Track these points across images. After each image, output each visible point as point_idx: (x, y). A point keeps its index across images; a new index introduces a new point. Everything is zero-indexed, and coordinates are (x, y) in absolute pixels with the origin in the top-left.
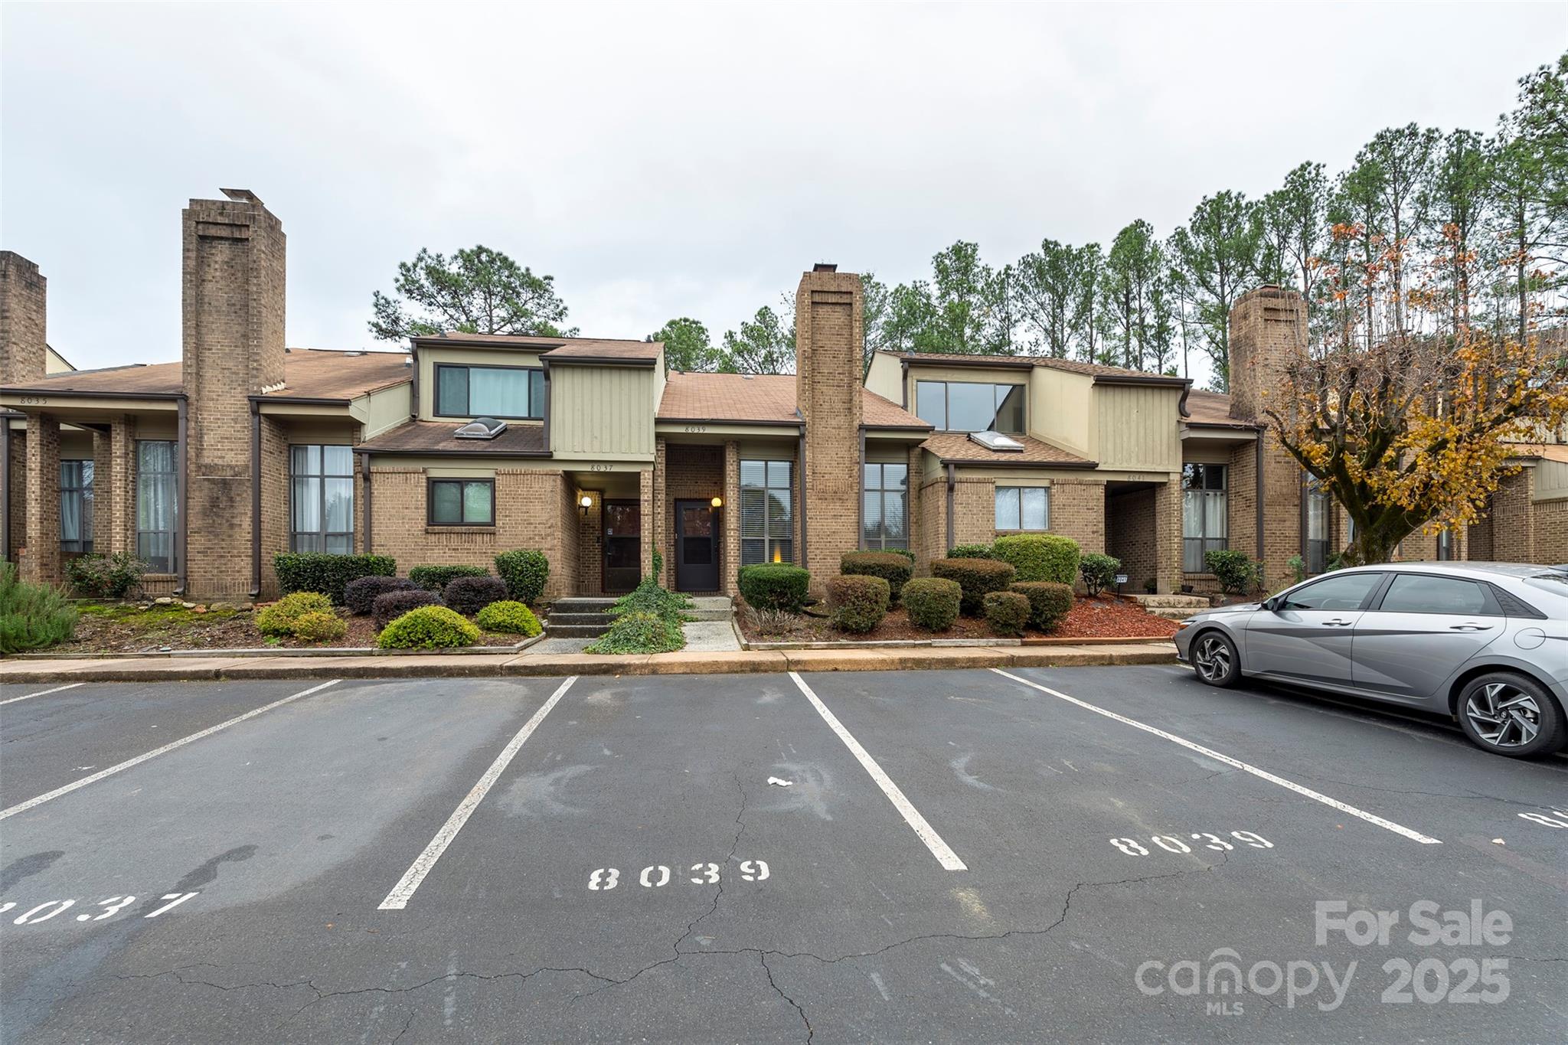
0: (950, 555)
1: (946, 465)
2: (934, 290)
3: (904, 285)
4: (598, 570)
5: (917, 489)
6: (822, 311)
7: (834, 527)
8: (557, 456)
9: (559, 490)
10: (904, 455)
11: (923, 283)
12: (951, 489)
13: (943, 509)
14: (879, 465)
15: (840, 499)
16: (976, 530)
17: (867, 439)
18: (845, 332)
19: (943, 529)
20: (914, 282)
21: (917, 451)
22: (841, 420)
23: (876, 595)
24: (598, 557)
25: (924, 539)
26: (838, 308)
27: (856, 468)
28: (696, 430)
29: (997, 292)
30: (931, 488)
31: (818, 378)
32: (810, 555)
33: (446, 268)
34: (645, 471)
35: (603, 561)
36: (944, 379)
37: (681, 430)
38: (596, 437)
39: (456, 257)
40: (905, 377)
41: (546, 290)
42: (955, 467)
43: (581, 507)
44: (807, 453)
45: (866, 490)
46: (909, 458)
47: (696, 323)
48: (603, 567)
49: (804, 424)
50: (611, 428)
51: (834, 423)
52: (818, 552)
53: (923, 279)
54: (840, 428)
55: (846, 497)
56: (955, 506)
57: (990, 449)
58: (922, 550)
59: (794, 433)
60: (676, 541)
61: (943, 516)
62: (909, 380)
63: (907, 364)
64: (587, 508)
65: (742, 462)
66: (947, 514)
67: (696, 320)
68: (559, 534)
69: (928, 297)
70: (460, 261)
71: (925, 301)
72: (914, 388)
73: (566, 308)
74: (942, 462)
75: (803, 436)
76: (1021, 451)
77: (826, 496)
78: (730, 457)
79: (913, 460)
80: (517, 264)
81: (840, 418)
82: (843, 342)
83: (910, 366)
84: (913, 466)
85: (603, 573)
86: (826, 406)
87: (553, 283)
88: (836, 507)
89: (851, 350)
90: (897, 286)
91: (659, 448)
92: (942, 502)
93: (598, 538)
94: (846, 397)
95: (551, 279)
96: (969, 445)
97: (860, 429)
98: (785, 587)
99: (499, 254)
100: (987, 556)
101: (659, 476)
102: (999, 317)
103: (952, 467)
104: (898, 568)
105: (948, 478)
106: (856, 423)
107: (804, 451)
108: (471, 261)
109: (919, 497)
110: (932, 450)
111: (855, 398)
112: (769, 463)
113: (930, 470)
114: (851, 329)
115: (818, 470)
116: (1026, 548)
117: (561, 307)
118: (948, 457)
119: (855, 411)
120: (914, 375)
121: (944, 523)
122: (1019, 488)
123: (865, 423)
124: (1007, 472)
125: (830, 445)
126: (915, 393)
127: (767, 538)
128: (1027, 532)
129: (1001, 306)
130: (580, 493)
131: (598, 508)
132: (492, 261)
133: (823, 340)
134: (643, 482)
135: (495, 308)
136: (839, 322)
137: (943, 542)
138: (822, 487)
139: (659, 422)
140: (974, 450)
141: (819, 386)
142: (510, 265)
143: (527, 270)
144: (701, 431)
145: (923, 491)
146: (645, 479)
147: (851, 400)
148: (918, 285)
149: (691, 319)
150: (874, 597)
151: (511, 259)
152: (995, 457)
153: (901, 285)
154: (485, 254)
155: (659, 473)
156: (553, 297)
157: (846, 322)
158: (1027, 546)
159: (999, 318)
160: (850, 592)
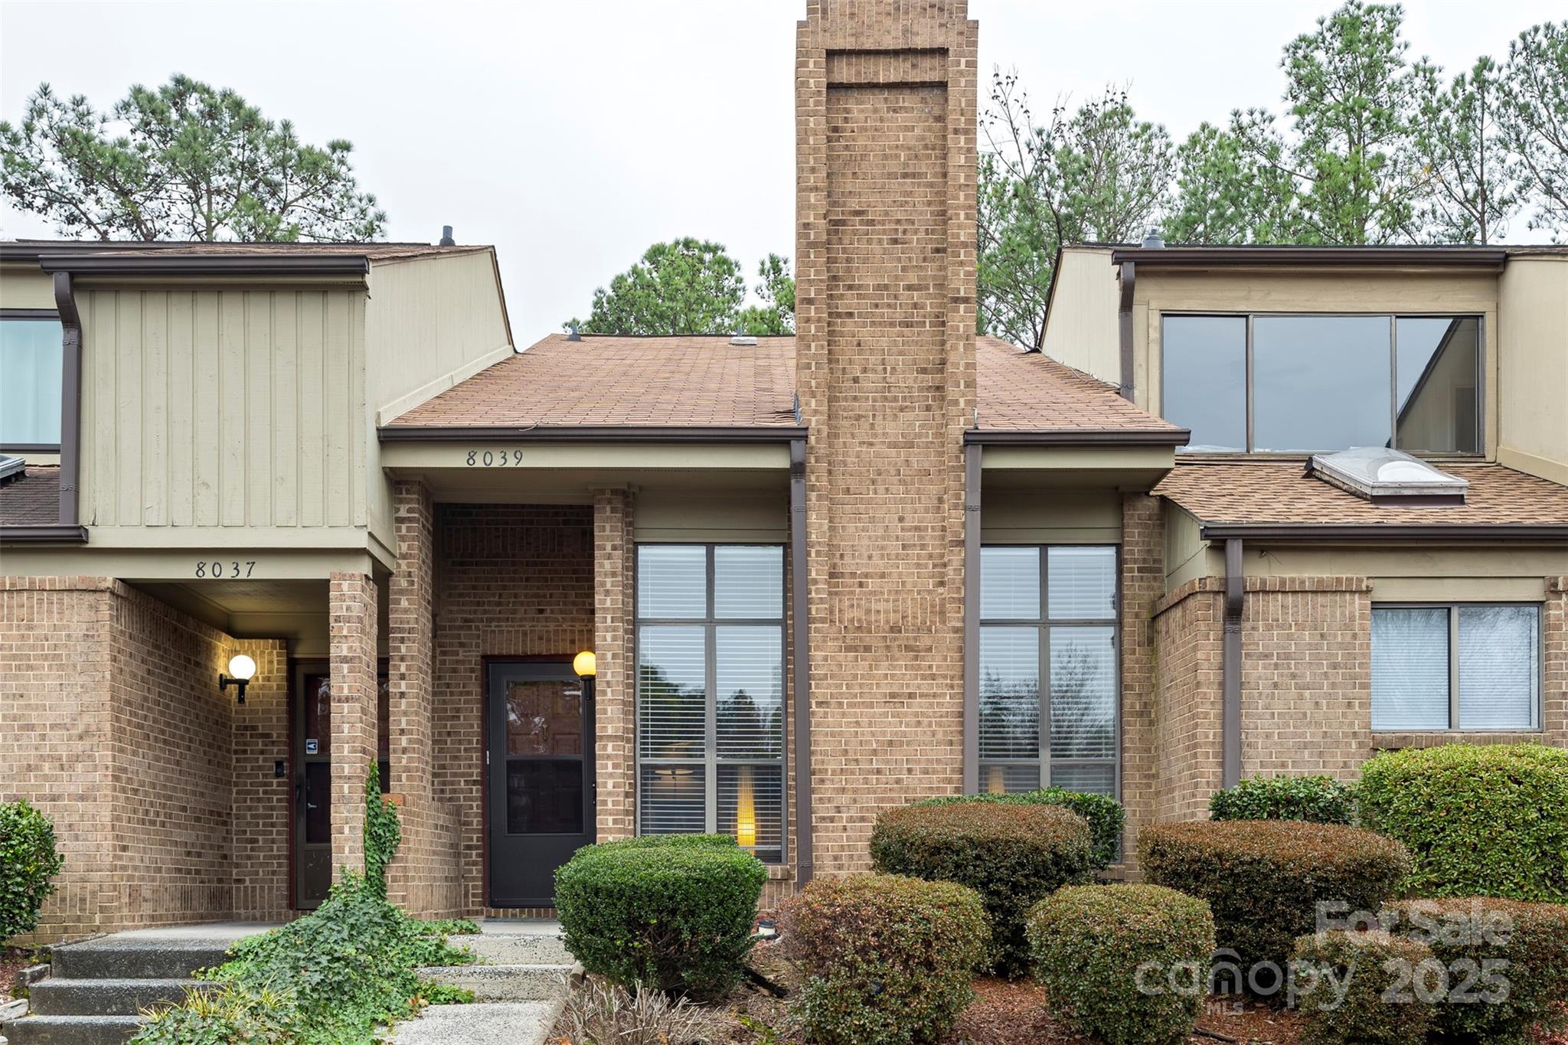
0: (1221, 809)
1: (1218, 541)
2: (1288, 133)
3: (1213, 126)
4: (280, 848)
5: (1145, 615)
6: (861, 109)
7: (891, 726)
8: (99, 538)
9: (105, 633)
10: (1108, 521)
11: (1257, 117)
12: (1234, 612)
13: (1209, 673)
14: (1035, 552)
15: (908, 648)
16: (1310, 734)
17: (986, 472)
18: (928, 168)
19: (1209, 731)
20: (1236, 114)
21: (1146, 507)
22: (914, 420)
23: (928, 944)
24: (280, 816)
25: (1164, 762)
26: (907, 99)
27: (956, 558)
28: (498, 459)
29: (1454, 129)
30: (1177, 613)
31: (849, 302)
32: (821, 810)
33: (95, 132)
34: (343, 577)
35: (291, 825)
36: (1242, 307)
37: (454, 459)
38: (206, 485)
39: (126, 106)
40: (1127, 304)
41: (332, 177)
42: (1246, 549)
43: (225, 682)
44: (813, 517)
45: (985, 623)
46: (1121, 529)
47: (714, 249)
48: (292, 841)
49: (802, 434)
50: (246, 456)
51: (893, 429)
52: (844, 799)
53: (1258, 107)
54: (911, 445)
55: (925, 641)
56: (1247, 664)
57: (1361, 496)
58: (1158, 793)
59: (775, 460)
60: (486, 770)
61: (1212, 692)
62: (1138, 311)
63: (1130, 268)
64: (242, 684)
65: (642, 551)
66: (1222, 685)
67: (712, 242)
68: (104, 755)
69: (1274, 152)
70: (136, 116)
71: (1263, 161)
72: (1154, 335)
73: (381, 218)
74: (1207, 533)
75: (799, 469)
76: (1459, 500)
77: (868, 640)
78: (607, 537)
79: (1134, 534)
80: (264, 116)
81: (909, 415)
82: (921, 195)
83: (1138, 274)
84: (1135, 551)
85: (292, 858)
86: (871, 383)
87: (350, 157)
88: (898, 673)
89: (943, 216)
90: (1196, 129)
91: (403, 513)
92: (1208, 652)
93: (279, 764)
94: (927, 356)
95: (347, 147)
96: (1306, 487)
97: (967, 443)
98: (673, 912)
99: (225, 95)
100: (1333, 814)
101: (402, 592)
102: (1458, 192)
103: (1235, 548)
104: (1037, 850)
105: (1225, 581)
106: (957, 429)
107: (805, 511)
108: (159, 114)
109: (1151, 641)
110: (1186, 502)
111: (952, 357)
112: (719, 551)
113: (1179, 561)
114: (945, 157)
115: (848, 565)
116: (1453, 787)
117: (371, 212)
118: (1227, 518)
119: (951, 392)
120: (1153, 297)
121: (1214, 712)
122: (1447, 607)
123: (984, 427)
124: (1410, 558)
125: (881, 496)
126: (1155, 350)
127: (711, 761)
128: (1469, 739)
129: (1464, 169)
130: (224, 643)
131: (277, 684)
132: (212, 113)
133: (860, 193)
134: (336, 608)
135: (220, 221)
136: (909, 139)
137: (1210, 769)
138: (856, 613)
139: (390, 438)
140: (1315, 500)
141: (849, 326)
142: (250, 121)
143: (286, 126)
144: (511, 463)
145: (1161, 624)
146: (342, 598)
147: (943, 362)
148: (1245, 120)
149: (702, 242)
150: (919, 949)
151: (249, 104)
152: (1372, 516)
153: (1204, 127)
154: (195, 95)
155: (404, 584)
156: (356, 192)
157: (931, 138)
158: (1456, 780)
159: (1461, 194)
160: (841, 931)
